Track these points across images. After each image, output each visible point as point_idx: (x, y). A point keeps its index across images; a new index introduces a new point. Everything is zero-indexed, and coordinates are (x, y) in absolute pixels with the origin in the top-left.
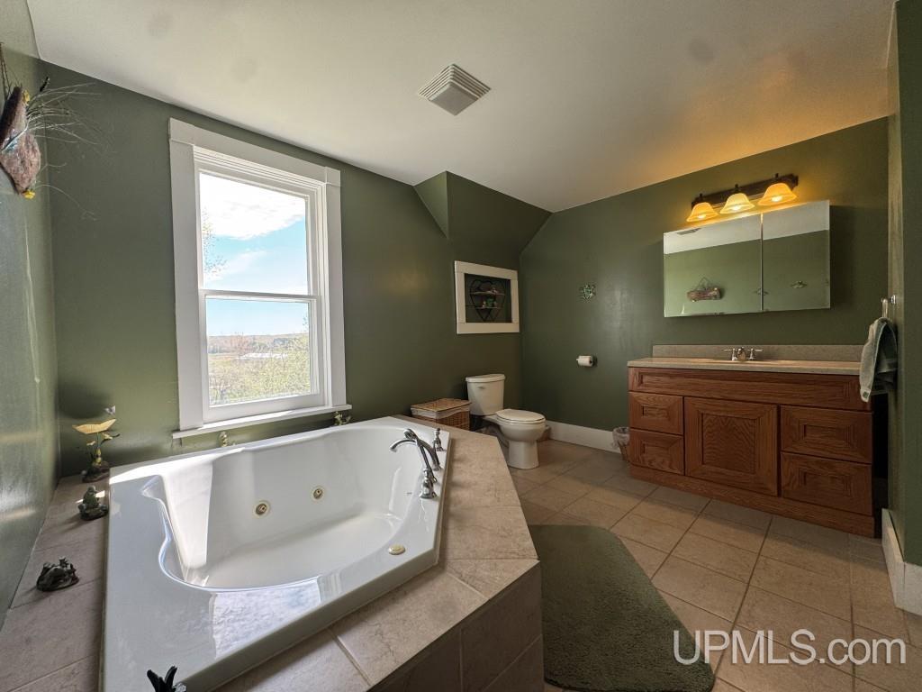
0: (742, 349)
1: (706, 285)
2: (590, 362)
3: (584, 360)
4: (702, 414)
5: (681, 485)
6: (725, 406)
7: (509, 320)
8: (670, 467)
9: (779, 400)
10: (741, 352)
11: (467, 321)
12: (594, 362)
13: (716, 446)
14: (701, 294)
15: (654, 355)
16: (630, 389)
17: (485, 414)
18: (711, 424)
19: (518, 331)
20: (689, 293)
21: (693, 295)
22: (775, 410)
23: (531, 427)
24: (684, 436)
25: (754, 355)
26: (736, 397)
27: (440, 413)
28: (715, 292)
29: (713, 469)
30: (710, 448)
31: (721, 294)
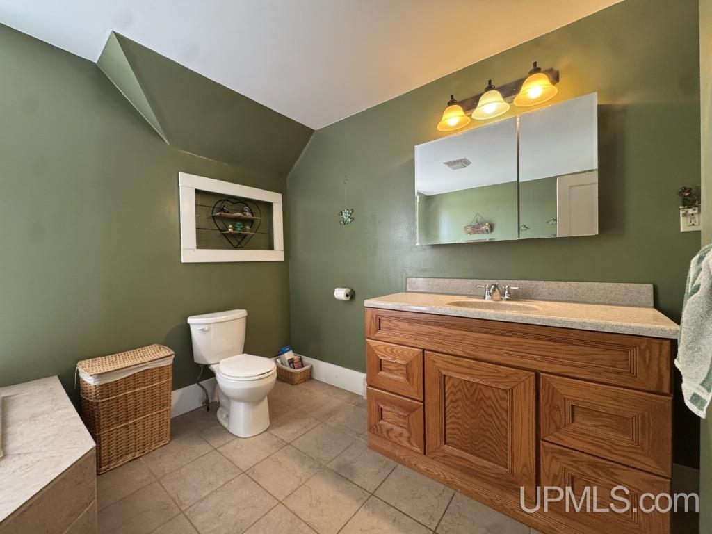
0: (495, 286)
1: (479, 220)
2: (347, 296)
3: (340, 294)
4: (445, 376)
5: (422, 467)
6: (470, 368)
7: (271, 247)
8: (409, 441)
9: (538, 365)
10: (494, 290)
11: (198, 248)
12: (352, 295)
13: (460, 421)
14: (476, 228)
15: (408, 290)
16: (367, 335)
17: (209, 362)
18: (455, 390)
19: (282, 259)
20: (465, 227)
21: (469, 229)
22: (533, 378)
23: (248, 385)
24: (424, 401)
25: (509, 293)
26: (484, 356)
27: (100, 375)
28: (486, 227)
29: (457, 452)
30: (453, 423)
31: (492, 228)
